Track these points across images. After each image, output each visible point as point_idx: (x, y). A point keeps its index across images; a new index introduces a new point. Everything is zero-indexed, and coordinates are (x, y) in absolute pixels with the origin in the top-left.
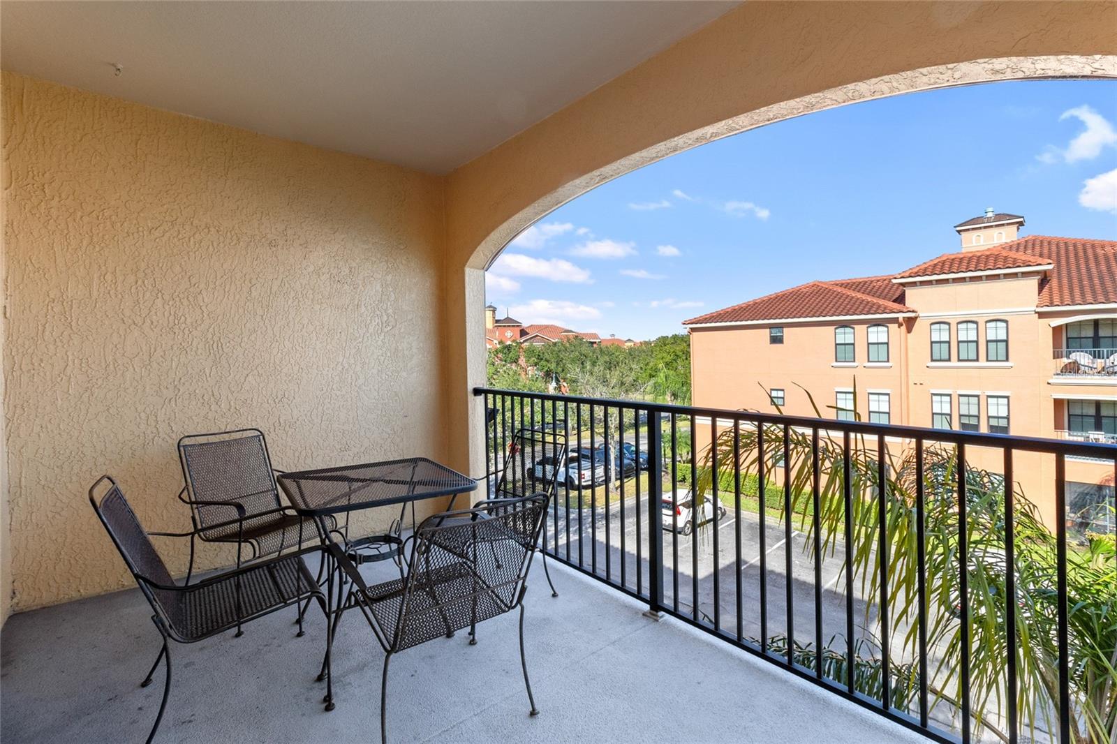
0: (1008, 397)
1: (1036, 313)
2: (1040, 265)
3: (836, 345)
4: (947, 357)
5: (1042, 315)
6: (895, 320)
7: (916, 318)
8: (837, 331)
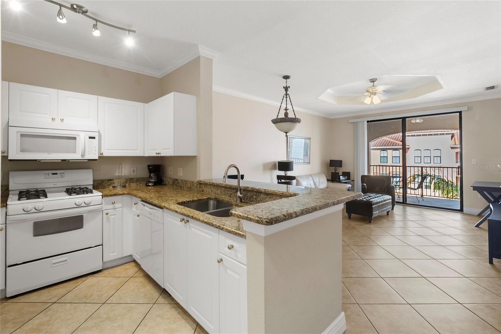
1: (451, 147)
3: (381, 157)
4: (420, 162)
7: (409, 148)
8: (381, 152)
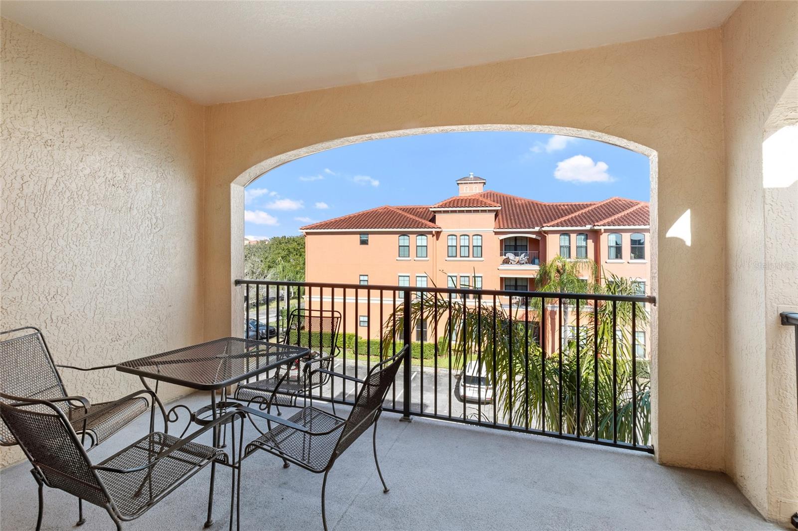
0: (481, 277)
1: (494, 232)
2: (495, 206)
3: (399, 246)
4: (455, 255)
5: (496, 233)
6: (431, 233)
7: (441, 232)
8: (400, 238)
